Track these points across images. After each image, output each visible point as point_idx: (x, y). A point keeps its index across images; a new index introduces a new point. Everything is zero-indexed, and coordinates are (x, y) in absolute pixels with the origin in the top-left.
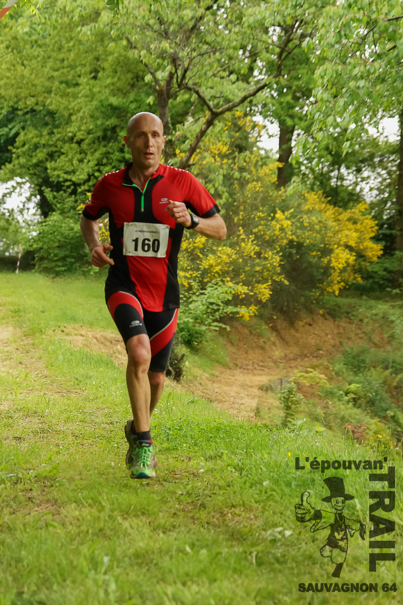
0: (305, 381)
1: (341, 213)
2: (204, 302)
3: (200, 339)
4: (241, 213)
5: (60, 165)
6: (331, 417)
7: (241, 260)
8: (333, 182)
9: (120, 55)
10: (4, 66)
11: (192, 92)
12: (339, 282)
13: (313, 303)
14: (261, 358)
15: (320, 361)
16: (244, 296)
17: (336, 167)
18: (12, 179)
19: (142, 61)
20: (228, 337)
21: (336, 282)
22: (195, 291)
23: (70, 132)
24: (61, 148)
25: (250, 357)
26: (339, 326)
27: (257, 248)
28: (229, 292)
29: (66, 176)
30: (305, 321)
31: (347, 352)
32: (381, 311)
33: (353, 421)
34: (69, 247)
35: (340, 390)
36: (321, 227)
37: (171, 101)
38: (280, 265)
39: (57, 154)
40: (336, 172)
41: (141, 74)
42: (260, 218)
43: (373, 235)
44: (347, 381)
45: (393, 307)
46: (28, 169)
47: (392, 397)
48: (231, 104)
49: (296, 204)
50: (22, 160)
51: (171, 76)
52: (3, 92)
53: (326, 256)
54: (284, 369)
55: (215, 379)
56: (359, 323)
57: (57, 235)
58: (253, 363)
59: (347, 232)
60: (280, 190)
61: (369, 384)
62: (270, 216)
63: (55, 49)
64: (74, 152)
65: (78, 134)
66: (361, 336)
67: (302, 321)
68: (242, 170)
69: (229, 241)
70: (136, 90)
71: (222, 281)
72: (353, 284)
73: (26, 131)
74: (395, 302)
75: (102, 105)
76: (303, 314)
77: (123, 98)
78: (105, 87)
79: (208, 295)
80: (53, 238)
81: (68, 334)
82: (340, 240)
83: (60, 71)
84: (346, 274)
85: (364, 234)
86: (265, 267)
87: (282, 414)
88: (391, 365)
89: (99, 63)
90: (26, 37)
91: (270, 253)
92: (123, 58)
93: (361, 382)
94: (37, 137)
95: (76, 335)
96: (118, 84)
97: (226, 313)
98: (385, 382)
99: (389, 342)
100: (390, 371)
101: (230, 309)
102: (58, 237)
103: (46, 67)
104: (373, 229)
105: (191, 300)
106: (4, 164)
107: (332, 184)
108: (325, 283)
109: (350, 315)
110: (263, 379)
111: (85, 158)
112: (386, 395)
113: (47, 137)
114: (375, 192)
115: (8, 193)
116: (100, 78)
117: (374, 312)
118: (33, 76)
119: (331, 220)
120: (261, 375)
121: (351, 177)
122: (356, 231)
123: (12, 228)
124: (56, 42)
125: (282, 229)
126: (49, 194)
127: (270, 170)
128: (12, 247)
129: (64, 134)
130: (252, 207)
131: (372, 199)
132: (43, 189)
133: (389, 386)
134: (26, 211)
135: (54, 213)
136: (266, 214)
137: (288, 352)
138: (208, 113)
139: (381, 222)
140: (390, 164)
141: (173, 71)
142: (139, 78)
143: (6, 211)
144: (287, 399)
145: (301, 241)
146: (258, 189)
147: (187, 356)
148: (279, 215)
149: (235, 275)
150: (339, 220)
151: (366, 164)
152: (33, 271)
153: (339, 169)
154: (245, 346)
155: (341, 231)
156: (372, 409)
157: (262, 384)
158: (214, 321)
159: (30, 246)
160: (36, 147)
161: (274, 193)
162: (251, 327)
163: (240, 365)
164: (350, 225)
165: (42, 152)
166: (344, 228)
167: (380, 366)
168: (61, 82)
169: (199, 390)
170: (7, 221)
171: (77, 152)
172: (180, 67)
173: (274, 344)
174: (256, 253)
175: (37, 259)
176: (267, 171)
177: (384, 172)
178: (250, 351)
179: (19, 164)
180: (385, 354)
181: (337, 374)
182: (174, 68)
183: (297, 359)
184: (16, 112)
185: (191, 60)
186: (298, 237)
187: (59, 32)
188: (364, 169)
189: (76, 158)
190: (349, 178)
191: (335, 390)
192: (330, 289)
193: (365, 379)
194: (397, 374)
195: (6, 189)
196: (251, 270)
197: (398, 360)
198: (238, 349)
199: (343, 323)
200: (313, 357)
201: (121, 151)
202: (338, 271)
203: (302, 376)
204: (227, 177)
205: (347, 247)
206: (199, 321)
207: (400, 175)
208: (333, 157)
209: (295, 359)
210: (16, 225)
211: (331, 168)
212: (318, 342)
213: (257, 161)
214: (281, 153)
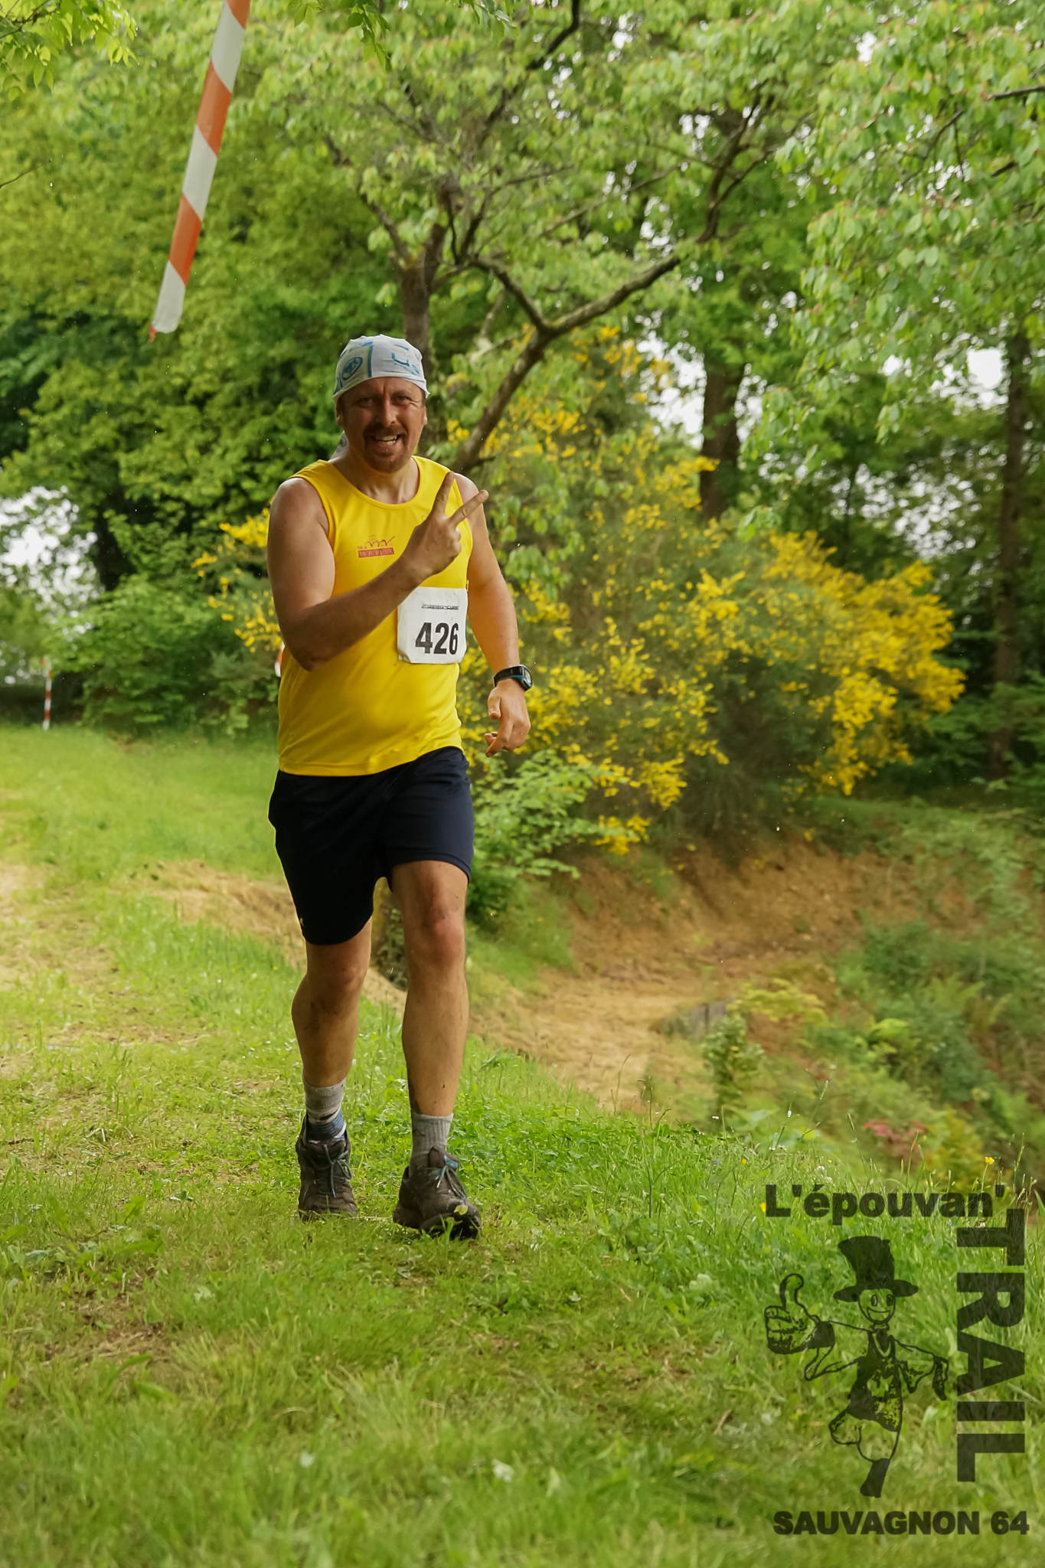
0: (767, 1012)
1: (859, 590)
2: (514, 808)
3: (502, 901)
4: (611, 582)
5: (152, 458)
6: (834, 1102)
7: (608, 701)
8: (839, 509)
9: (308, 183)
10: (11, 206)
11: (491, 275)
12: (853, 762)
13: (787, 814)
14: (654, 951)
15: (805, 960)
16: (614, 792)
17: (846, 469)
18: (28, 490)
19: (364, 198)
20: (572, 896)
21: (845, 761)
22: (489, 778)
23: (178, 375)
24: (156, 416)
25: (627, 948)
26: (850, 873)
27: (649, 670)
29: (167, 488)
30: (767, 858)
31: (871, 937)
32: (960, 834)
33: (890, 1113)
34: (169, 664)
35: (854, 1034)
36: (810, 621)
37: (434, 298)
38: (707, 715)
39: (145, 431)
40: (845, 484)
41: (356, 230)
42: (660, 596)
43: (940, 644)
44: (871, 1012)
45: (990, 824)
46: (70, 466)
47: (986, 1052)
48: (588, 307)
49: (747, 562)
50: (55, 443)
51: (438, 233)
52: (7, 271)
53: (820, 696)
54: (713, 978)
55: (540, 1003)
56: (904, 864)
57: (141, 634)
58: (635, 962)
59: (875, 636)
60: (708, 527)
61: (929, 1018)
62: (682, 588)
63: (141, 164)
64: (188, 426)
65: (197, 380)
66: (907, 896)
67: (757, 857)
68: (612, 475)
69: (579, 653)
70: (346, 269)
71: (561, 754)
72: (888, 765)
73: (63, 371)
74: (993, 812)
75: (260, 308)
76: (760, 840)
77: (312, 290)
78: (268, 262)
79: (522, 790)
80: (129, 641)
81: (167, 886)
82: (858, 656)
83: (156, 220)
84: (872, 741)
85: (917, 643)
86: (667, 719)
87: (709, 1093)
88: (982, 972)
89: (251, 202)
90: (70, 133)
91: (682, 684)
92: (313, 190)
93: (906, 1016)
94: (92, 385)
95: (189, 887)
96: (300, 256)
97: (569, 837)
98: (967, 1016)
99: (977, 915)
100: (981, 985)
101: (579, 827)
102: (144, 639)
103: (117, 208)
104: (941, 630)
106: (7, 453)
107: (835, 513)
108: (817, 764)
109: (879, 844)
110: (662, 1005)
111: (216, 440)
112: (967, 1048)
113: (119, 387)
114: (942, 535)
115: (14, 527)
116: (253, 241)
117: (940, 836)
118: (85, 231)
119: (834, 605)
120: (656, 994)
121: (881, 496)
122: (899, 632)
123: (22, 616)
124: (143, 148)
125: (714, 624)
126: (121, 529)
127: (683, 477)
128: (22, 662)
129: (162, 381)
130: (636, 568)
131: (934, 552)
132: (106, 515)
133: (979, 1025)
134: (59, 572)
135: (134, 578)
136: (672, 585)
137: (722, 936)
138: (529, 332)
139: (957, 611)
140: (979, 466)
141: (444, 222)
142: (352, 240)
143: (8, 572)
144: (723, 1056)
145: (761, 654)
146: (651, 522)
148: (707, 586)
149: (592, 739)
150: (855, 606)
151: (921, 464)
152: (79, 724)
153: (852, 477)
154: (616, 921)
155: (860, 633)
156: (935, 1082)
157: (658, 1016)
158: (537, 856)
159: (71, 660)
160: (91, 410)
161: (689, 534)
162: (631, 871)
163: (602, 968)
164: (883, 618)
165: (105, 423)
166: (867, 625)
167: (957, 974)
168: (156, 249)
169: (498, 1030)
170: (11, 595)
171: (193, 427)
172: (462, 213)
173: (688, 915)
174: (647, 684)
175: (87, 692)
176: (676, 479)
177: (964, 485)
178: (628, 934)
179: (46, 452)
180: (967, 943)
181: (848, 993)
182: (445, 215)
183: (746, 953)
184: (41, 324)
185: (490, 194)
186: (751, 644)
187: (151, 122)
188: (914, 477)
189: (191, 443)
190: (878, 500)
191: (843, 1035)
192: (830, 779)
193: (918, 1006)
194: (997, 994)
195: (10, 515)
196: (633, 727)
197: (1002, 959)
198: (599, 928)
199: (862, 864)
200: (787, 949)
201: (308, 424)
202: (852, 733)
203: (759, 998)
204: (577, 491)
205: (876, 672)
206: (500, 855)
207: (1006, 494)
208: (843, 445)
209: (739, 955)
210: (33, 606)
211: (833, 473)
212: (798, 913)
213: (652, 453)
214: (712, 436)
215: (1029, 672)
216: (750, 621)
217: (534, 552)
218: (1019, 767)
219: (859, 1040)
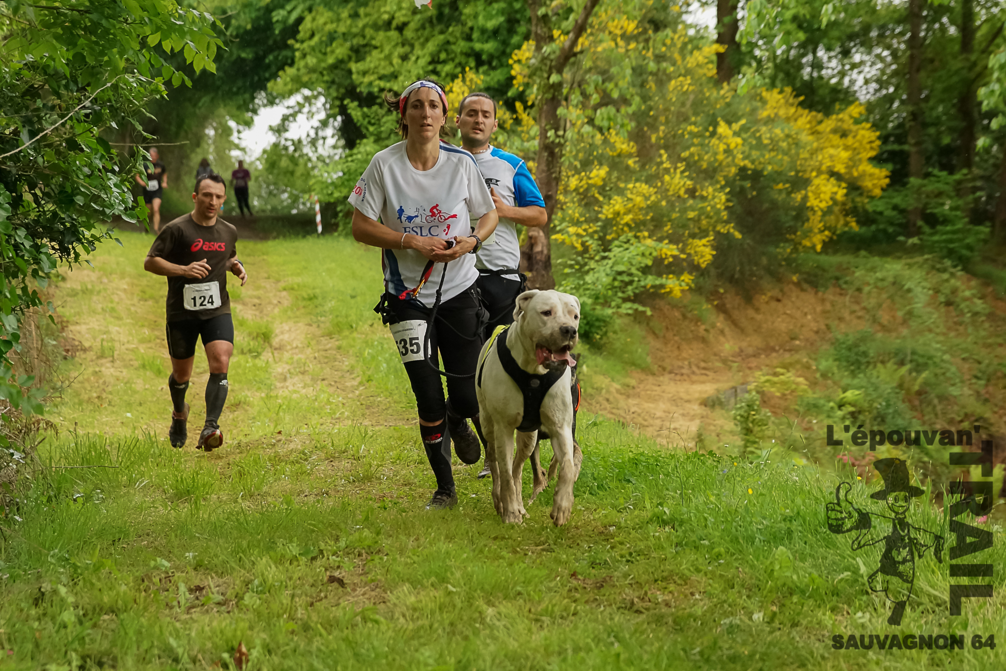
0: (773, 390)
1: (820, 122)
2: (608, 271)
3: (604, 329)
4: (662, 128)
5: (372, 65)
6: (817, 444)
7: (664, 203)
8: (806, 72)
12: (822, 231)
13: (781, 265)
14: (702, 356)
15: (797, 357)
16: (671, 260)
17: (810, 48)
18: (297, 90)
20: (648, 324)
21: (816, 231)
22: (593, 253)
23: (385, 12)
24: (373, 38)
25: (684, 355)
26: (823, 300)
27: (689, 182)
28: (647, 253)
29: (382, 84)
30: (769, 294)
31: (837, 340)
32: (891, 273)
33: (853, 448)
35: (829, 401)
36: (789, 144)
38: (727, 208)
39: (367, 49)
40: (810, 57)
42: (693, 135)
43: (873, 154)
44: (839, 387)
45: (910, 266)
46: (321, 74)
47: (913, 408)
49: (748, 109)
50: (311, 61)
53: (799, 191)
54: (739, 371)
55: (631, 392)
56: (856, 293)
58: (690, 363)
59: (832, 151)
60: (722, 88)
61: (876, 388)
62: (707, 130)
64: (393, 43)
65: (397, 15)
66: (860, 314)
67: (764, 294)
68: (660, 58)
69: (645, 174)
71: (636, 237)
72: (845, 233)
73: (314, 13)
74: (912, 258)
79: (614, 259)
82: (821, 164)
84: (832, 217)
85: (859, 154)
86: (702, 211)
87: (739, 441)
88: (909, 358)
91: (710, 189)
93: (862, 387)
94: (332, 22)
97: (644, 287)
98: (900, 386)
99: (905, 322)
100: (908, 367)
101: (650, 281)
104: (874, 145)
105: (587, 268)
106: (282, 68)
107: (805, 76)
108: (799, 233)
109: (841, 282)
110: (708, 389)
111: (411, 52)
112: (902, 406)
113: (349, 22)
114: (874, 86)
115: (291, 115)
117: (879, 275)
119: (805, 133)
120: (703, 382)
121: (834, 63)
122: (846, 148)
123: (300, 170)
125: (728, 151)
126: (356, 112)
127: (706, 57)
128: (301, 200)
129: (375, 16)
130: (678, 117)
131: (868, 96)
132: (345, 102)
133: (908, 390)
134: (321, 142)
135: (365, 141)
136: (701, 128)
137: (744, 344)
139: (885, 132)
140: (895, 41)
143: (289, 143)
144: (745, 418)
145: (760, 167)
146: (685, 88)
147: (584, 357)
148: (723, 129)
149: (655, 226)
150: (818, 132)
151: (858, 41)
152: (336, 234)
153: (814, 52)
154: (676, 338)
155: (822, 149)
157: (705, 396)
158: (625, 300)
159: (329, 194)
160: (332, 38)
161: (711, 93)
162: (685, 307)
163: (669, 368)
164: (836, 139)
165: (342, 45)
166: (826, 144)
167: (892, 361)
169: (605, 409)
170: (292, 159)
171: (397, 44)
173: (722, 332)
174: (687, 191)
175: (340, 215)
177: (886, 53)
178: (685, 346)
179: (306, 66)
180: (898, 341)
181: (824, 376)
183: (760, 354)
186: (753, 162)
188: (854, 50)
189: (396, 54)
190: (832, 66)
191: (822, 402)
192: (807, 243)
193: (869, 382)
194: (919, 372)
195: (288, 107)
196: (681, 216)
197: (920, 350)
198: (666, 344)
199: (830, 295)
200: (785, 350)
201: (469, 38)
202: (820, 213)
203: (767, 381)
204: (638, 71)
205: (833, 174)
206: (601, 301)
207: (912, 57)
208: (805, 32)
209: (755, 356)
210: (306, 165)
211: (802, 51)
212: (791, 327)
213: (685, 45)
214: (722, 31)
215: (930, 170)
216: (751, 148)
217: (611, 110)
218: (927, 229)
219: (832, 404)
